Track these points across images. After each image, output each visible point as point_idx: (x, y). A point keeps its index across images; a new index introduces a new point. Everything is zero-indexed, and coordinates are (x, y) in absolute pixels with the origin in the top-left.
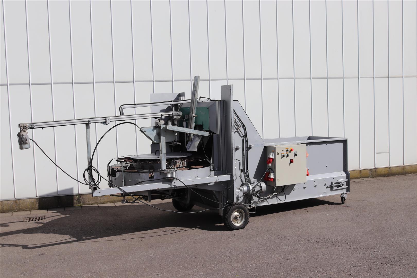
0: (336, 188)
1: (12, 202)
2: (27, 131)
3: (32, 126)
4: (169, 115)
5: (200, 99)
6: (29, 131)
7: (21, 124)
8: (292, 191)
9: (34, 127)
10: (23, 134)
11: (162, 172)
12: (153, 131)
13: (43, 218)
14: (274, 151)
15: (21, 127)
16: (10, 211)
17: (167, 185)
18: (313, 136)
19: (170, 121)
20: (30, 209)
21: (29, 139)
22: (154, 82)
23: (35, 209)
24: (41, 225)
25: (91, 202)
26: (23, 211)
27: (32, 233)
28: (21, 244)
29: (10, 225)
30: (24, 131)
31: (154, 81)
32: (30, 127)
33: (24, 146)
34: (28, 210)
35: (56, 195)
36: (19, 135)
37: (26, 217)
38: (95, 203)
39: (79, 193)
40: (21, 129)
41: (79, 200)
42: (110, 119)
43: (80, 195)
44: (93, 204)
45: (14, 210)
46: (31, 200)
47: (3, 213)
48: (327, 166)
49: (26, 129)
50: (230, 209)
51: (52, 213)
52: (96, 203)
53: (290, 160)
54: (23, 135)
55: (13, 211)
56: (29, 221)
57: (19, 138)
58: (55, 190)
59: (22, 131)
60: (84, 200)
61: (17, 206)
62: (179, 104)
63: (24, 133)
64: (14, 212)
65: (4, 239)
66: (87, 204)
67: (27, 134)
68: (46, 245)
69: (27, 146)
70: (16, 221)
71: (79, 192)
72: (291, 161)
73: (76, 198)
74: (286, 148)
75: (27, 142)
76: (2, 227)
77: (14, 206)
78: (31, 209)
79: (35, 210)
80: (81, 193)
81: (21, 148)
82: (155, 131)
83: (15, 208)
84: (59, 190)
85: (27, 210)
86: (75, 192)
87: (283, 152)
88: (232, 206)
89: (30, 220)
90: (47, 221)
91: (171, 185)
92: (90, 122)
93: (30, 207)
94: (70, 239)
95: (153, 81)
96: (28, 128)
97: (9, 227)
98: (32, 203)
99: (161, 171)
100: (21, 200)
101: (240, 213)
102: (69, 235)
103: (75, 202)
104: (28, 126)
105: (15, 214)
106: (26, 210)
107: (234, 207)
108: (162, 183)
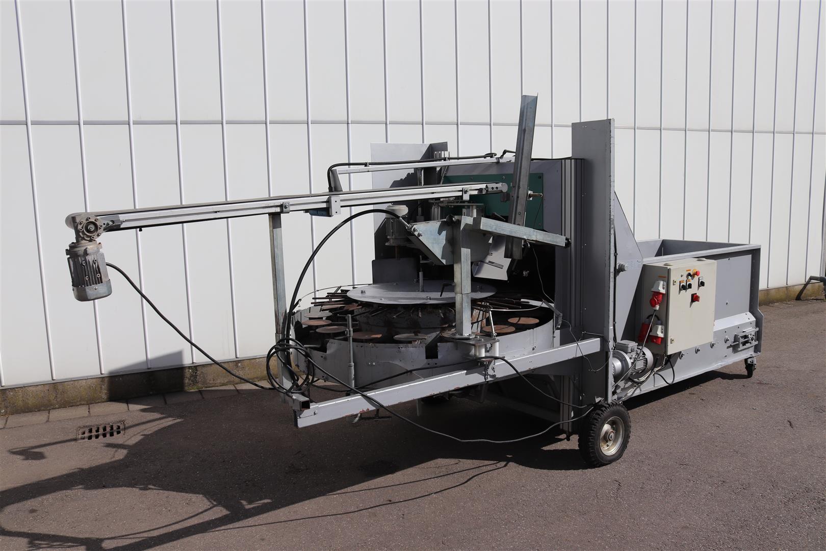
0: (741, 347)
1: (47, 387)
2: (98, 240)
3: (113, 222)
4: (480, 190)
5: (503, 156)
6: (106, 239)
7: (80, 215)
8: (679, 358)
9: (120, 225)
10: (86, 250)
11: (463, 344)
12: (440, 233)
13: (121, 428)
14: (665, 277)
15: (80, 227)
16: (43, 408)
17: (476, 375)
18: (685, 240)
19: (474, 207)
20: (87, 402)
21: (107, 265)
22: (350, 125)
23: (100, 401)
24: (121, 454)
25: (219, 381)
26: (71, 406)
27: (104, 487)
28: (81, 536)
29: (47, 454)
30: (91, 241)
31: (350, 122)
32: (108, 224)
33: (90, 290)
34: (83, 404)
35: (144, 368)
36: (72, 252)
37: (81, 424)
38: (227, 382)
39: (193, 363)
40: (77, 232)
41: (194, 377)
42: (341, 200)
43: (195, 368)
44: (223, 385)
45: (51, 405)
46: (89, 382)
47: (27, 414)
48: (727, 303)
49: (96, 234)
50: (599, 420)
51: (138, 410)
52: (230, 381)
53: (693, 295)
54: (86, 253)
55: (48, 409)
56: (90, 438)
57: (71, 263)
58: (143, 358)
59: (83, 239)
60: (204, 377)
61: (58, 396)
62: (438, 169)
63: (90, 247)
64: (53, 409)
65: (33, 511)
66: (211, 385)
67: (101, 250)
68: (152, 538)
69: (100, 288)
70: (60, 440)
71: (195, 361)
72: (695, 298)
73: (188, 373)
74: (687, 271)
75: (101, 277)
76: (26, 462)
77: (52, 398)
78: (90, 401)
79: (98, 403)
80: (197, 362)
81: (82, 297)
82: (444, 233)
83: (55, 402)
84: (149, 357)
85: (81, 405)
86: (187, 361)
87: (681, 279)
88: (602, 410)
89: (92, 434)
90: (133, 439)
91: (485, 375)
92: (286, 208)
93: (86, 396)
94: (210, 512)
95: (348, 122)
96: (102, 229)
97: (44, 461)
98: (92, 388)
99: (459, 339)
100: (66, 383)
101: (613, 424)
102: (205, 494)
103: (187, 381)
104: (101, 222)
105: (56, 414)
106: (78, 403)
107: (605, 414)
108: (466, 371)
